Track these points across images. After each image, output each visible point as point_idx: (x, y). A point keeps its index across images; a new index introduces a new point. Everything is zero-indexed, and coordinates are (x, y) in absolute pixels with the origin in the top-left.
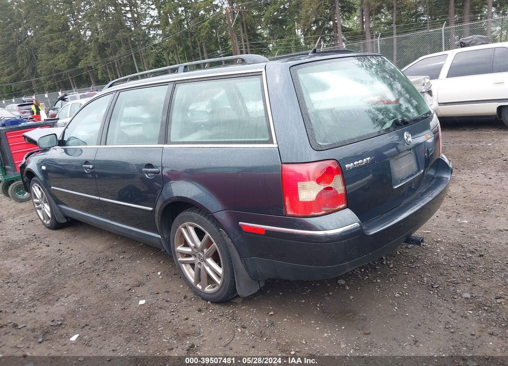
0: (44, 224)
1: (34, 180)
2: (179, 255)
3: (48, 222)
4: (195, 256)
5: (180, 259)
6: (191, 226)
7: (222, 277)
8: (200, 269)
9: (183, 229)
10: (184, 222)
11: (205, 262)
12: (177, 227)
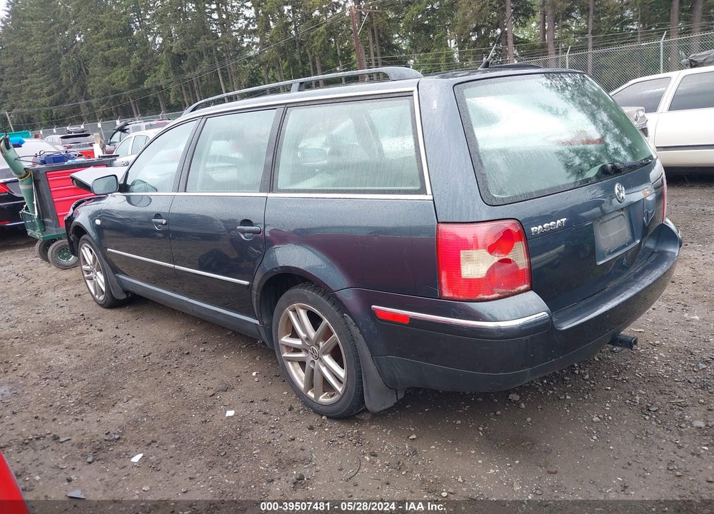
0: (95, 300)
1: (84, 239)
2: (284, 349)
3: (102, 298)
4: (307, 351)
5: (285, 355)
6: (303, 308)
7: (344, 382)
8: (313, 370)
9: (291, 312)
10: (292, 302)
11: (321, 360)
12: (282, 310)
